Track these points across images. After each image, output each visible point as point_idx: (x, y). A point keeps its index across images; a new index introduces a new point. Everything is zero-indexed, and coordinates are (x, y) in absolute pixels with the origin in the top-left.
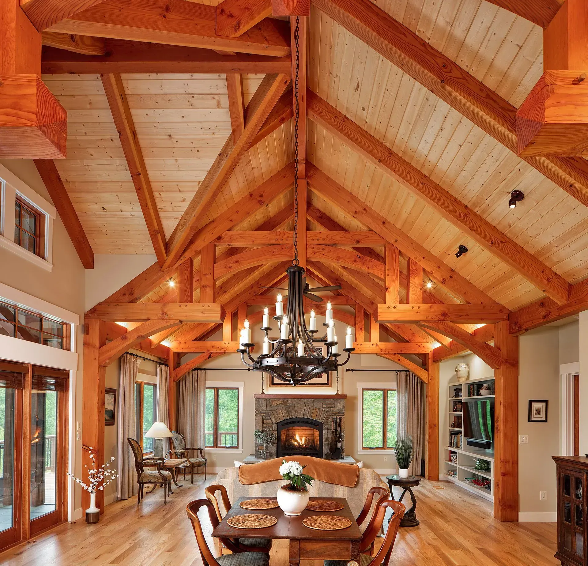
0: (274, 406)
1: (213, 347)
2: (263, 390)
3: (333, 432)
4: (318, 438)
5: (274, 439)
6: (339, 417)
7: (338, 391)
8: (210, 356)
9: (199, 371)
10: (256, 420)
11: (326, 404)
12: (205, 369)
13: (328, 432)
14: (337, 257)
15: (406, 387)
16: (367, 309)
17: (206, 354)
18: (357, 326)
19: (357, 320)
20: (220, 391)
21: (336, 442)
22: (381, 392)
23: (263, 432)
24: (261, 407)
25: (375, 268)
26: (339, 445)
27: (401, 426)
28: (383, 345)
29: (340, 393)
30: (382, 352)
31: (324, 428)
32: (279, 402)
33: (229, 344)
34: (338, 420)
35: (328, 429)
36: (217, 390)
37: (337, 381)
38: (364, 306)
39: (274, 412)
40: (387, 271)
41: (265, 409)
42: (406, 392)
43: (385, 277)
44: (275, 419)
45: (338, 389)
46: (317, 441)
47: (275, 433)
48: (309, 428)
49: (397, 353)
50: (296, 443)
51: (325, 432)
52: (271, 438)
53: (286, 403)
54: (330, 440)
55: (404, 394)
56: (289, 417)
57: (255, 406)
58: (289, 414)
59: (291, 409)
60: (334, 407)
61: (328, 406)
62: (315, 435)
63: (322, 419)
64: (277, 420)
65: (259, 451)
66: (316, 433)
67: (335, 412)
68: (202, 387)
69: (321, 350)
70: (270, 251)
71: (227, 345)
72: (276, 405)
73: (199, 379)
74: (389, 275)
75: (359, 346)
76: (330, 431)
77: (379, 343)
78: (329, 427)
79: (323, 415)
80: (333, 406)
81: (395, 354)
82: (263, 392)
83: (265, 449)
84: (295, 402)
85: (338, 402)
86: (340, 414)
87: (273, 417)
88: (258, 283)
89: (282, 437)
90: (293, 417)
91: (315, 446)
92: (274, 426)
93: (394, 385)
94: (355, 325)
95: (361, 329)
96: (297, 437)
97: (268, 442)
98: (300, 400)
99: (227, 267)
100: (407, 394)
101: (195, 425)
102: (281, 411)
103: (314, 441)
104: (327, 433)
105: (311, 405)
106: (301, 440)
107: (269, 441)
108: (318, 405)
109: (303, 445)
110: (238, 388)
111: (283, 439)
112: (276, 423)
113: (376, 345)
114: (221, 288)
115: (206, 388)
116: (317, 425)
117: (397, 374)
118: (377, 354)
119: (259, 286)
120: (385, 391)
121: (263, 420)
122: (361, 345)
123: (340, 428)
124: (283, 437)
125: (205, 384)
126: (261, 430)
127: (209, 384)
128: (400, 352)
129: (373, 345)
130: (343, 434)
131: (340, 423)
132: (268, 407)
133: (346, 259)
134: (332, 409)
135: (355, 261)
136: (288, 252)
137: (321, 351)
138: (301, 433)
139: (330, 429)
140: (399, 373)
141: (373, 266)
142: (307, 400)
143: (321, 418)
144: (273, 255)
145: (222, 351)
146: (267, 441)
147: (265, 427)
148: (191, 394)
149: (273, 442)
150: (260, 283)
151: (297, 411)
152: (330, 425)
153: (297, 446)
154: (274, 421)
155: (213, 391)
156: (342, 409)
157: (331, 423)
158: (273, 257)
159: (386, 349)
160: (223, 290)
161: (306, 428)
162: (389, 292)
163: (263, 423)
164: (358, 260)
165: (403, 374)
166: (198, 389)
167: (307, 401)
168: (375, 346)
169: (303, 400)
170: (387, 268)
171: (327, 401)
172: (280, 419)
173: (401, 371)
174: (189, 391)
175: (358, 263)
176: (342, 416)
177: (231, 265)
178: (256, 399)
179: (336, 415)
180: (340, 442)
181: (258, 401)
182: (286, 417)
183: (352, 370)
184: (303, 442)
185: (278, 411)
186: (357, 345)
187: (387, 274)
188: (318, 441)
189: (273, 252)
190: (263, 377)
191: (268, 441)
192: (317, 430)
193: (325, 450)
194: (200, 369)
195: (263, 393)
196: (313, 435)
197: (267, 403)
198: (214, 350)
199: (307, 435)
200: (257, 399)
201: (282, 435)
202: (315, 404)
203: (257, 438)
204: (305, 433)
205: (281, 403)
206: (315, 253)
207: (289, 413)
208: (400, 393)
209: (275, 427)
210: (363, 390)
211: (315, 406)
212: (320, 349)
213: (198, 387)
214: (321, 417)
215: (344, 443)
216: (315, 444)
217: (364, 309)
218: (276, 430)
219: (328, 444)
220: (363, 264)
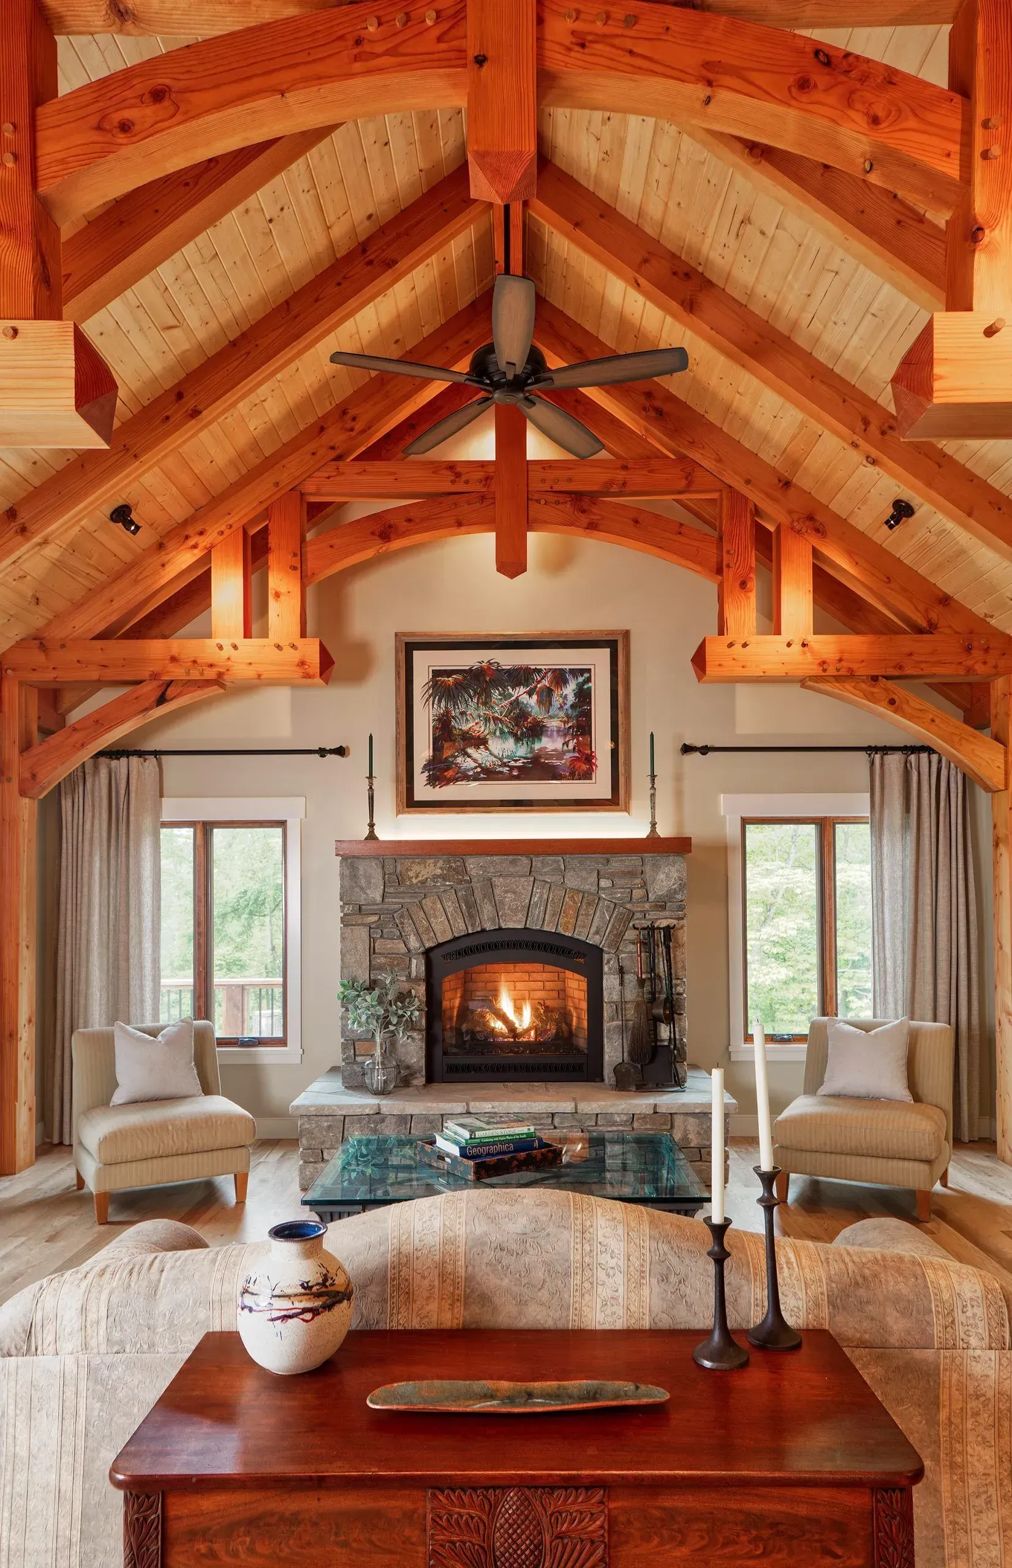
0: (412, 885)
1: (174, 659)
2: (372, 825)
3: (641, 982)
4: (584, 1005)
5: (416, 1013)
6: (664, 923)
7: (654, 825)
8: (164, 694)
9: (134, 760)
10: (343, 939)
11: (611, 876)
12: (156, 753)
13: (622, 983)
14: (707, 65)
15: (907, 809)
16: (765, 505)
17: (150, 690)
18: (729, 574)
19: (728, 552)
20: (217, 833)
21: (656, 1020)
22: (811, 830)
23: (372, 986)
24: (362, 889)
25: (912, 123)
26: (664, 1032)
27: (888, 955)
28: (827, 645)
29: (663, 832)
30: (825, 670)
31: (606, 968)
32: (431, 869)
33: (235, 647)
34: (660, 936)
35: (621, 971)
36: (205, 830)
37: (653, 787)
38: (755, 497)
39: (414, 909)
40: (979, 132)
41: (379, 899)
42: (905, 827)
43: (967, 166)
44: (418, 935)
45: (653, 816)
46: (580, 1019)
47: (421, 990)
48: (549, 968)
49: (884, 677)
50: (498, 1025)
51: (610, 982)
52: (400, 1012)
53: (458, 873)
54: (631, 1012)
55: (898, 836)
56: (473, 925)
57: (342, 886)
58: (471, 916)
59: (478, 895)
60: (644, 885)
61: (619, 882)
62: (570, 992)
63: (597, 933)
64: (425, 937)
65: (359, 1059)
66: (576, 986)
67: (647, 906)
68: (148, 823)
69: (586, 675)
70: (341, 38)
71: (228, 651)
72: (423, 882)
73: (133, 788)
74: (996, 150)
75: (738, 647)
76: (630, 978)
77: (812, 639)
78: (626, 964)
79: (602, 917)
80: (638, 881)
81: (875, 679)
82: (372, 832)
83: (378, 1052)
84: (492, 870)
85: (656, 867)
86: (667, 913)
87: (409, 928)
88: (345, 412)
89: (446, 1004)
90: (488, 926)
91: (570, 1032)
92: (414, 962)
93: (861, 803)
94: (719, 571)
95: (743, 585)
96: (506, 1004)
97: (392, 1028)
98: (513, 862)
99: (107, 126)
100: (911, 838)
101: (122, 964)
102: (439, 906)
103: (565, 1016)
104: (618, 988)
105: (554, 879)
106: (518, 1010)
107: (394, 1020)
108: (581, 877)
109: (528, 1031)
110: (282, 824)
111: (452, 1008)
112: (422, 949)
113: (804, 645)
114: (180, 396)
115: (165, 825)
116: (580, 955)
117: (872, 763)
118: (803, 682)
119: (350, 424)
120: (825, 827)
121: (372, 940)
122: (745, 645)
123: (670, 968)
124: (452, 1001)
125: (157, 809)
126: (364, 977)
127: (170, 809)
128: (896, 673)
129: (789, 645)
130: (680, 989)
131: (668, 948)
132: (391, 890)
133: (756, 77)
134: (638, 893)
135: (804, 85)
136: (439, 39)
137: (589, 680)
138: (519, 985)
139: (628, 973)
140: (877, 757)
141: (900, 111)
142: (537, 862)
143: (594, 929)
144: (356, 58)
145: (210, 674)
146: (386, 1023)
147: (381, 968)
148: (105, 847)
149: (411, 1026)
150: (352, 412)
151: (502, 902)
152: (630, 953)
153: (503, 1035)
154: (414, 943)
155: (188, 832)
156: (675, 892)
157: (631, 947)
158: (358, 66)
159: (840, 660)
160: (189, 403)
161: (539, 966)
162: (992, 251)
163: (372, 951)
164: (820, 78)
165: (894, 761)
166: (132, 827)
167: (539, 865)
168: (796, 648)
169: (525, 860)
170: (980, 113)
171: (618, 864)
172: (438, 935)
173: (885, 750)
174: (96, 835)
175: (817, 95)
176: (674, 922)
177: (127, 114)
178: (345, 858)
179: (652, 915)
180: (670, 1020)
181: (353, 868)
182: (460, 927)
183: (705, 750)
184: (525, 1020)
185: (427, 903)
186: (731, 645)
187: (978, 149)
188: (585, 1016)
189: (358, 42)
190: (371, 777)
191: (390, 1023)
192: (577, 976)
193: (614, 1052)
194: (141, 754)
195: (372, 836)
196: (562, 993)
197: (384, 874)
198: (177, 672)
199: (540, 994)
200: (350, 860)
201: (448, 995)
202: (569, 875)
203: (347, 1010)
204: (533, 985)
205: (439, 872)
206: (583, 46)
207: (471, 909)
208: (885, 832)
209: (417, 967)
210: (745, 821)
211: (572, 882)
212: (582, 672)
213: (132, 818)
214: (595, 924)
215: (686, 1022)
216: (569, 1025)
217: (755, 506)
218: (423, 975)
219: (622, 1029)
220: (849, 101)
